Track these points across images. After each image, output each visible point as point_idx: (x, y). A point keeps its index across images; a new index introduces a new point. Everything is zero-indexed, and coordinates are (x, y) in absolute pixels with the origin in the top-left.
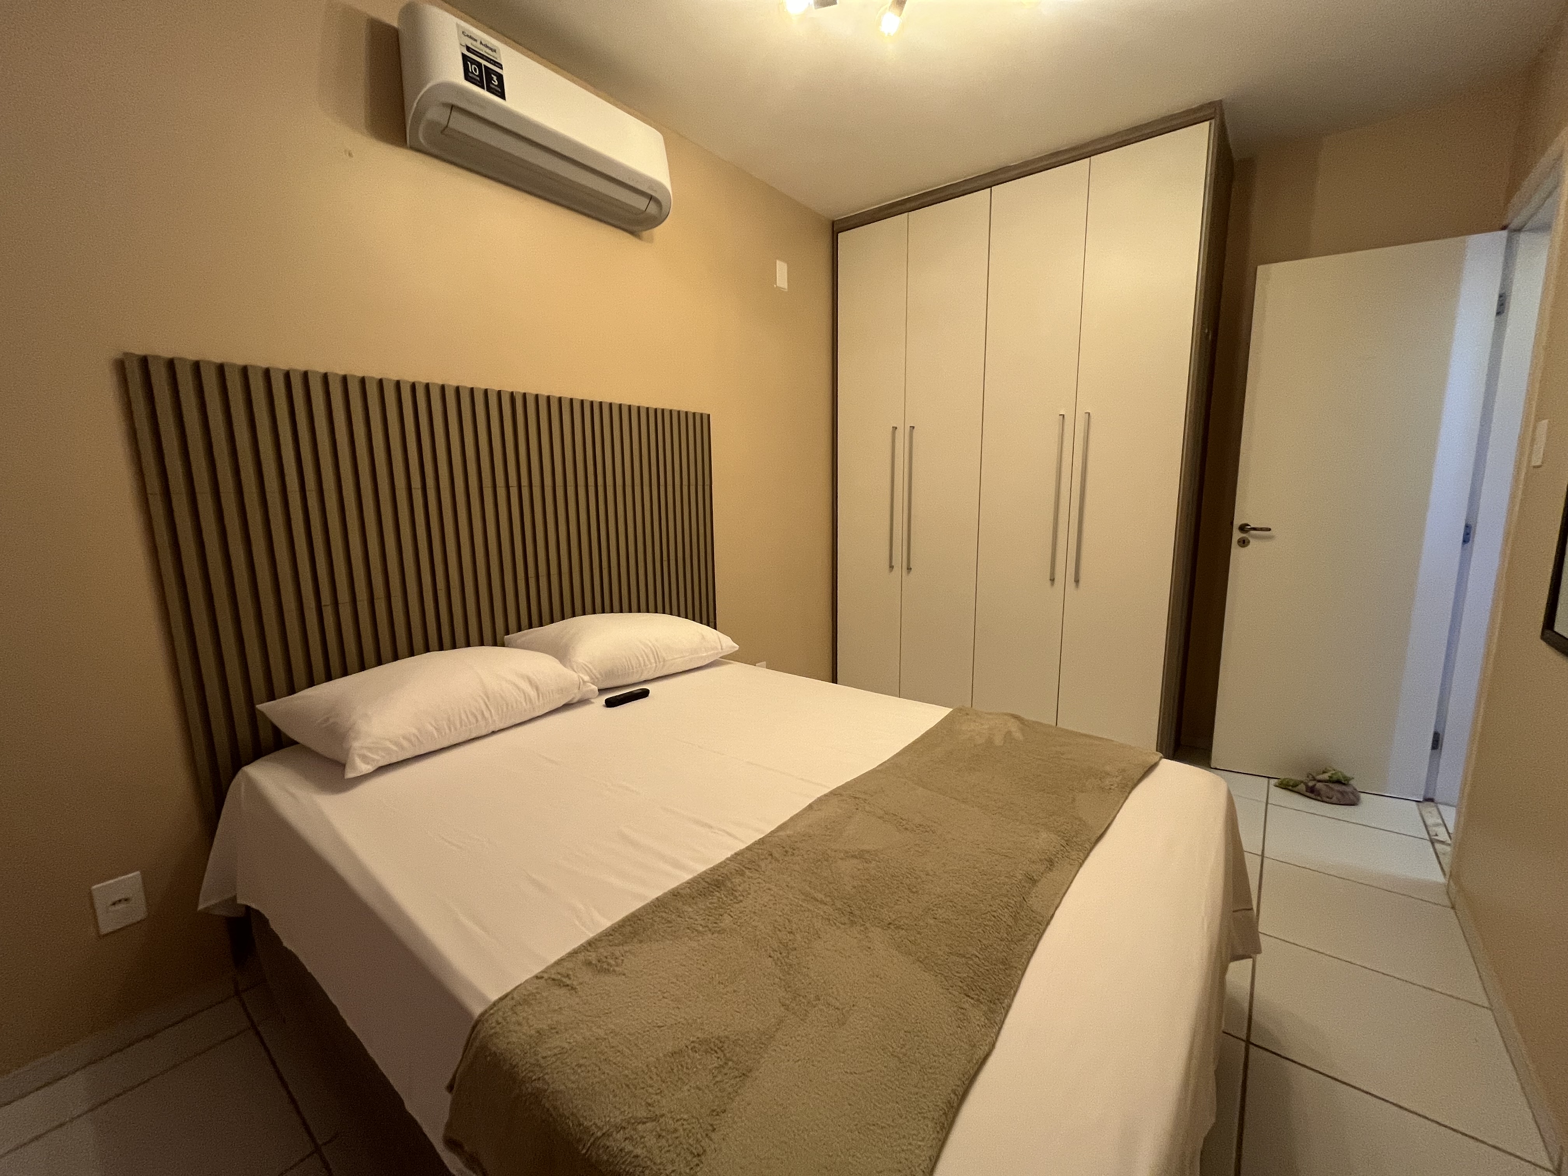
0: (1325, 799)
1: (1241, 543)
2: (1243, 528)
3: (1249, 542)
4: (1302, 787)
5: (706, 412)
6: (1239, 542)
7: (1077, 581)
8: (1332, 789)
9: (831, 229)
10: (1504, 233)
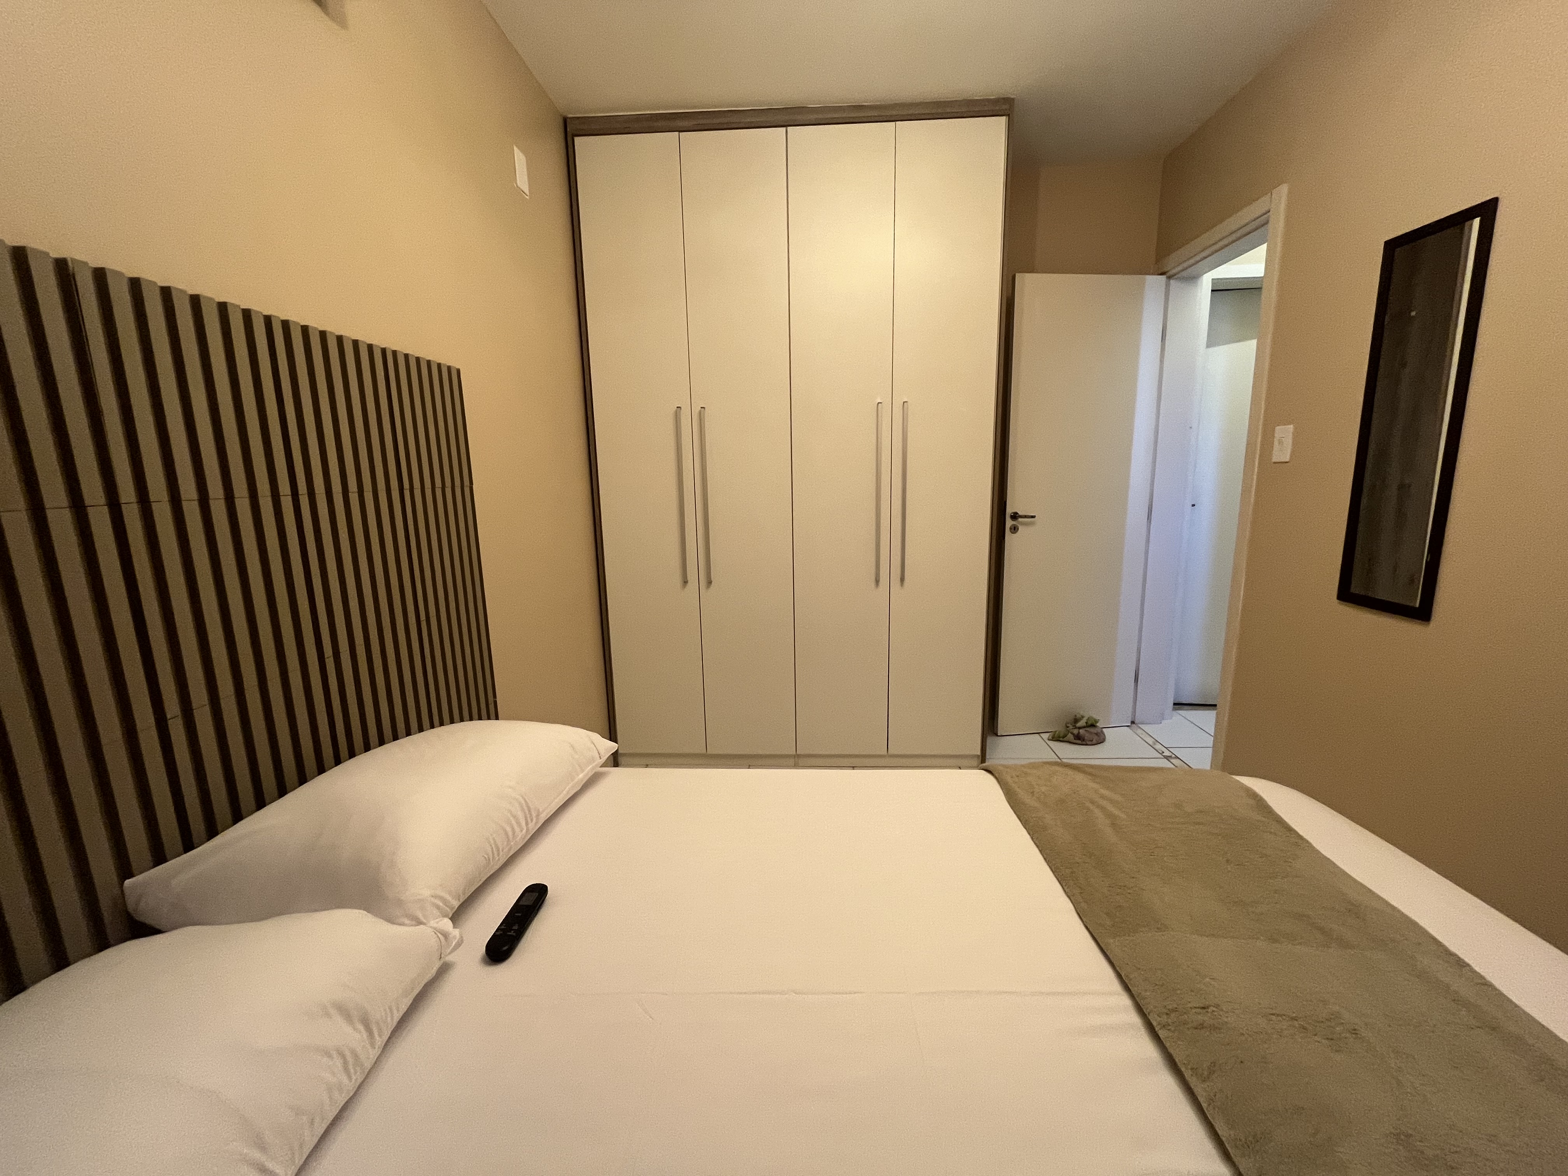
0: (1088, 743)
1: (1013, 530)
2: (1015, 516)
3: (1018, 529)
4: (1070, 737)
5: (455, 364)
6: (1011, 529)
7: (902, 580)
8: (1091, 733)
9: (562, 130)
10: (1163, 278)
